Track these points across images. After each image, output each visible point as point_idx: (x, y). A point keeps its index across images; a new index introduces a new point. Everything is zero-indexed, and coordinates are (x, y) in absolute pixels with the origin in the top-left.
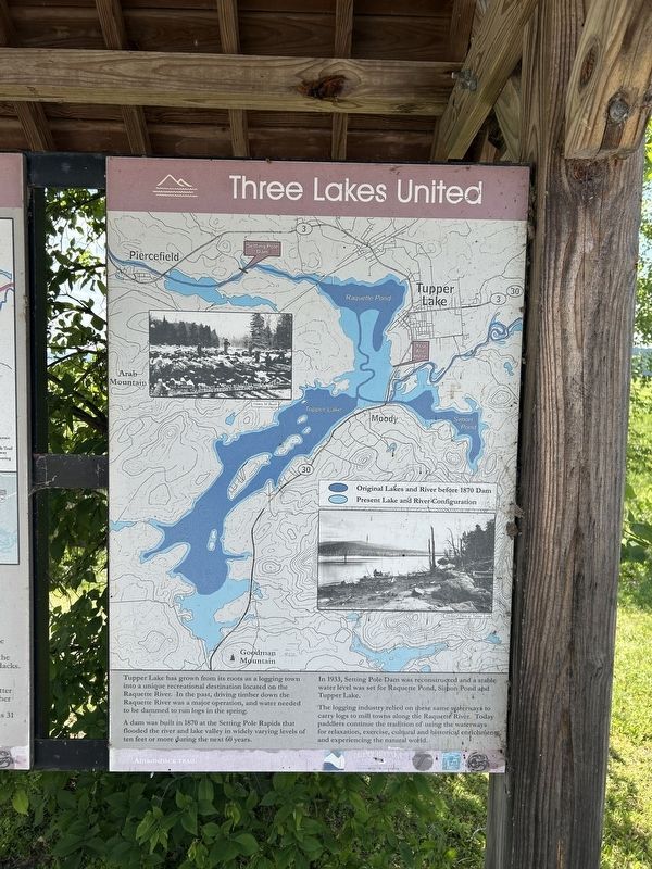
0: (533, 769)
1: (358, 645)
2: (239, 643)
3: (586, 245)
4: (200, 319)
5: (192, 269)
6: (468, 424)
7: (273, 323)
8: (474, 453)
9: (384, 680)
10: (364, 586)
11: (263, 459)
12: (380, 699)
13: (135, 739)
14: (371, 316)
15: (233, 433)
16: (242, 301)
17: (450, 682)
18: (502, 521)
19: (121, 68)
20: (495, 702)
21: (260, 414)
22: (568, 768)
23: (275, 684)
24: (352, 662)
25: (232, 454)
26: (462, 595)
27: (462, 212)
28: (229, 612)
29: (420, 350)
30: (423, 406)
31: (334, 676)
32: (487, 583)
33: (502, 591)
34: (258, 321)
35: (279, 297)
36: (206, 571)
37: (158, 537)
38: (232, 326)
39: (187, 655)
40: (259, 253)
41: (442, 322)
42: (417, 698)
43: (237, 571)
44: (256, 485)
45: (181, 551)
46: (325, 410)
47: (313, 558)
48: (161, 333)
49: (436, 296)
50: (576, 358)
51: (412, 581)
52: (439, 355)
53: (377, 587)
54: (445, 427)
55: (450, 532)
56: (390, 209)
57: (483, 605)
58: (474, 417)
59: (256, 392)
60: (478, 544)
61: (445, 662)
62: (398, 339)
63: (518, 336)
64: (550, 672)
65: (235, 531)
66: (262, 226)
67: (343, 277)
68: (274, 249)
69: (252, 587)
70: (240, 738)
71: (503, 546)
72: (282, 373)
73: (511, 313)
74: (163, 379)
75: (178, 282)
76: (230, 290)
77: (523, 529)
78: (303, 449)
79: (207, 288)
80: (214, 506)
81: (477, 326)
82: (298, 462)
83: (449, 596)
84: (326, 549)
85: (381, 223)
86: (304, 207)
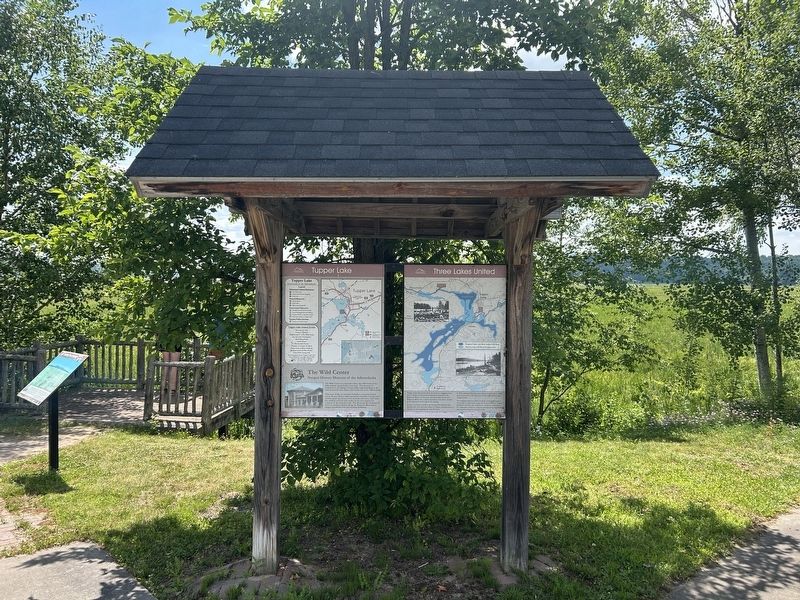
0: (512, 416)
1: (467, 384)
2: (436, 384)
3: (520, 284)
4: (426, 303)
5: (424, 291)
6: (493, 328)
7: (444, 303)
8: (495, 335)
9: (473, 394)
10: (468, 369)
11: (442, 337)
12: (473, 398)
13: (409, 409)
14: (468, 301)
15: (434, 330)
16: (437, 298)
17: (490, 394)
18: (502, 352)
19: (379, 209)
20: (502, 399)
21: (441, 326)
22: (520, 415)
23: (445, 394)
24: (466, 389)
25: (434, 336)
26: (493, 371)
27: (490, 276)
28: (434, 376)
29: (481, 309)
30: (482, 323)
31: (460, 392)
32: (499, 368)
33: (503, 370)
34: (440, 303)
35: (445, 297)
36: (428, 365)
37: (416, 357)
38: (434, 304)
39: (423, 387)
40: (441, 286)
41: (486, 303)
42: (482, 398)
43: (436, 365)
44: (440, 343)
45: (422, 360)
46: (457, 325)
47: (455, 362)
48: (417, 306)
49: (484, 296)
50: (518, 312)
51: (480, 367)
52: (486, 311)
53: (471, 369)
54: (487, 328)
55: (489, 355)
56: (473, 276)
57: (498, 374)
58: (495, 326)
59: (440, 320)
60: (497, 358)
61: (489, 389)
62: (475, 307)
63: (505, 306)
64: (515, 390)
65: (435, 356)
66: (441, 280)
67: (461, 292)
68: (444, 286)
69: (440, 370)
70: (437, 408)
71: (503, 358)
72: (446, 315)
73: (503, 300)
74: (417, 317)
75: (420, 294)
76: (434, 295)
77: (507, 354)
78: (452, 334)
79: (428, 295)
80: (429, 349)
81: (495, 303)
82: (451, 337)
83: (490, 371)
84: (458, 360)
85: (470, 279)
86: (452, 275)
